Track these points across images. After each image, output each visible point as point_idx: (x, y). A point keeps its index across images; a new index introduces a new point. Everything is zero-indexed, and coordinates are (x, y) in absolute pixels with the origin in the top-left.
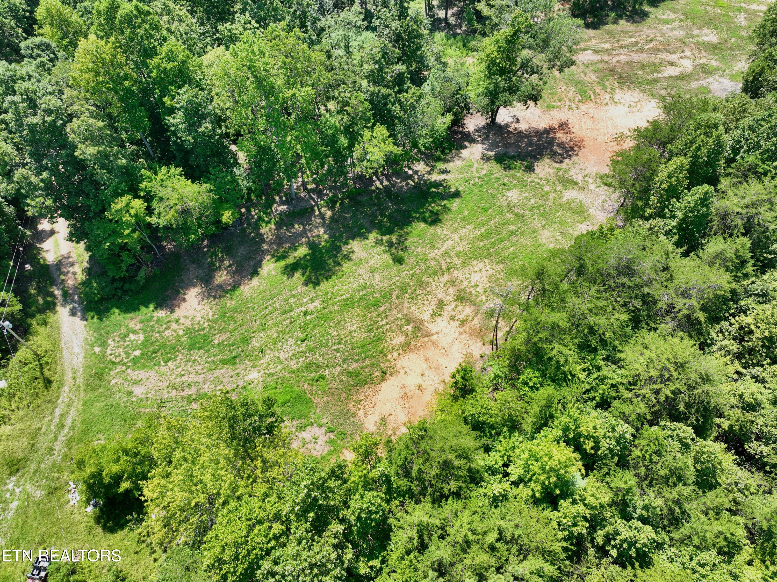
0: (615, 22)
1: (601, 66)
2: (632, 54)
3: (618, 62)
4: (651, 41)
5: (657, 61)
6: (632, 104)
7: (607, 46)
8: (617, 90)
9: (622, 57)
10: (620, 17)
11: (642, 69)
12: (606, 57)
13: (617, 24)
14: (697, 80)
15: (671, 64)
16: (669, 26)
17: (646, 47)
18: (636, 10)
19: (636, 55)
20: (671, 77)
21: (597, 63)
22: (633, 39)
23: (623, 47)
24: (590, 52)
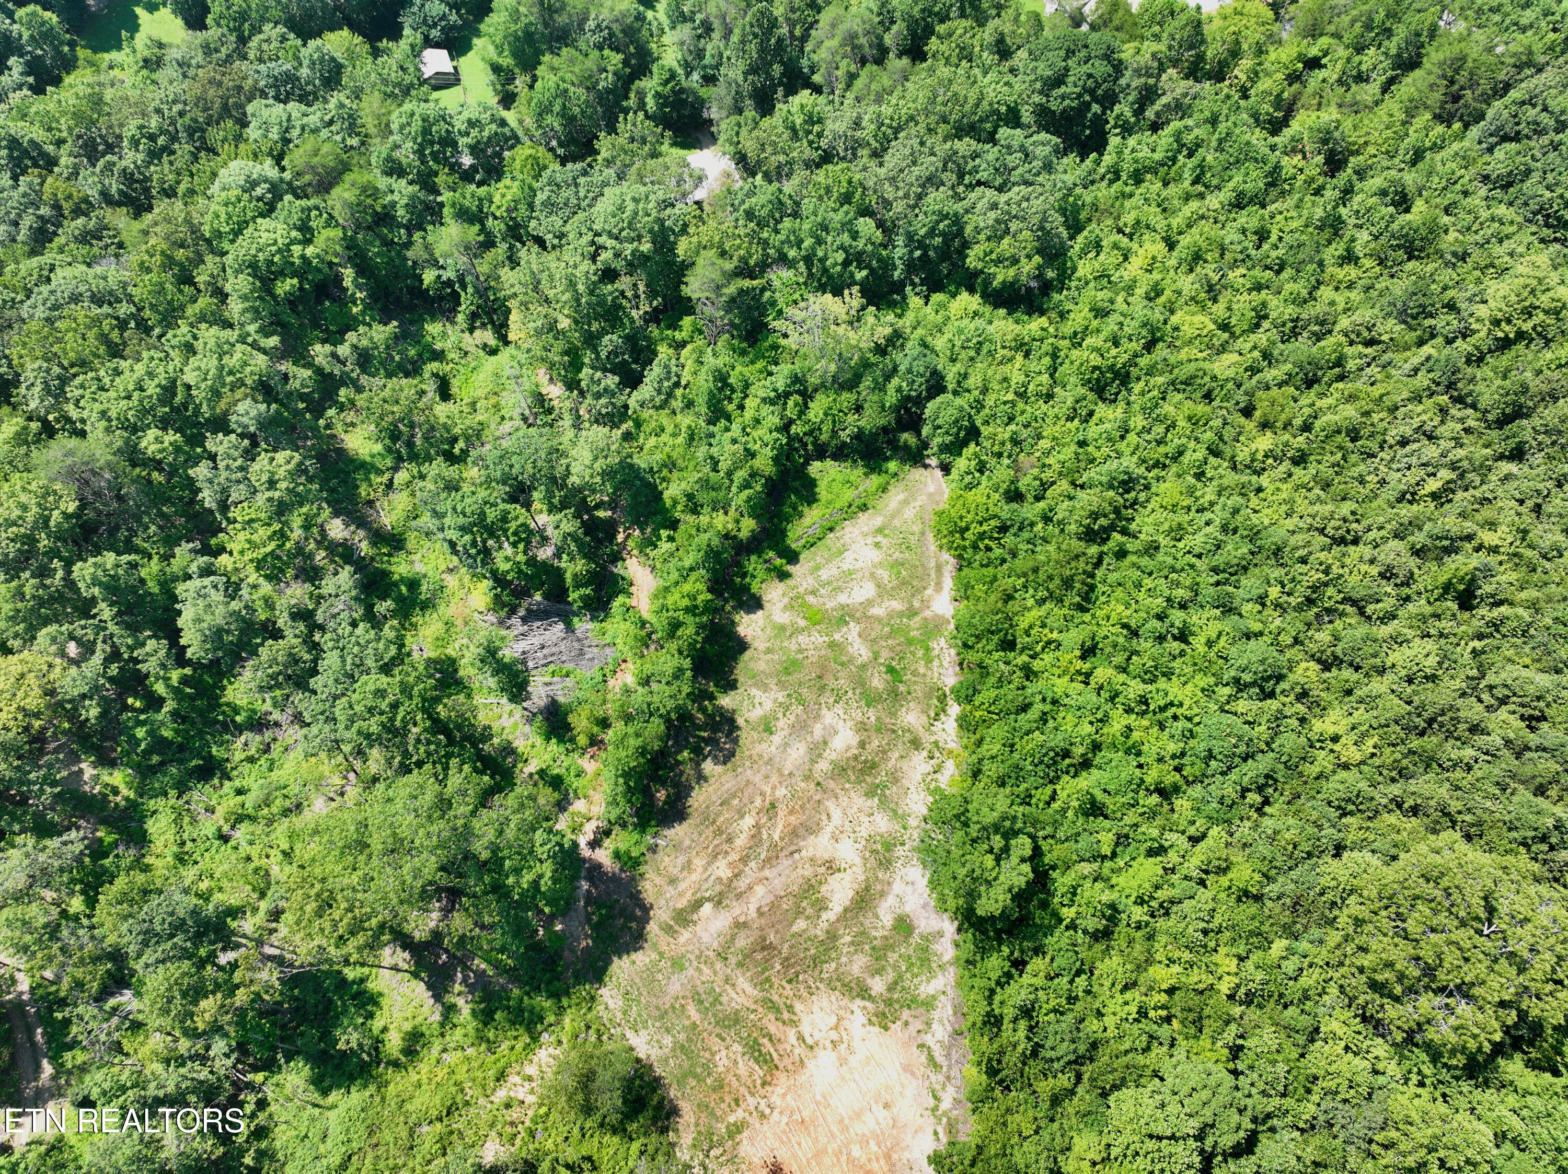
0: (701, 778)
1: (742, 942)
2: (767, 873)
3: (760, 912)
4: (773, 806)
5: (808, 872)
6: (834, 1036)
7: (722, 870)
8: (798, 1007)
9: (760, 890)
10: (697, 751)
11: (799, 912)
12: (737, 910)
13: (706, 779)
14: (883, 894)
15: (831, 867)
16: (777, 739)
17: (776, 837)
18: (712, 717)
19: (775, 871)
20: (846, 910)
21: (733, 937)
22: (749, 821)
23: (744, 860)
24: (707, 908)
